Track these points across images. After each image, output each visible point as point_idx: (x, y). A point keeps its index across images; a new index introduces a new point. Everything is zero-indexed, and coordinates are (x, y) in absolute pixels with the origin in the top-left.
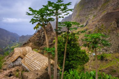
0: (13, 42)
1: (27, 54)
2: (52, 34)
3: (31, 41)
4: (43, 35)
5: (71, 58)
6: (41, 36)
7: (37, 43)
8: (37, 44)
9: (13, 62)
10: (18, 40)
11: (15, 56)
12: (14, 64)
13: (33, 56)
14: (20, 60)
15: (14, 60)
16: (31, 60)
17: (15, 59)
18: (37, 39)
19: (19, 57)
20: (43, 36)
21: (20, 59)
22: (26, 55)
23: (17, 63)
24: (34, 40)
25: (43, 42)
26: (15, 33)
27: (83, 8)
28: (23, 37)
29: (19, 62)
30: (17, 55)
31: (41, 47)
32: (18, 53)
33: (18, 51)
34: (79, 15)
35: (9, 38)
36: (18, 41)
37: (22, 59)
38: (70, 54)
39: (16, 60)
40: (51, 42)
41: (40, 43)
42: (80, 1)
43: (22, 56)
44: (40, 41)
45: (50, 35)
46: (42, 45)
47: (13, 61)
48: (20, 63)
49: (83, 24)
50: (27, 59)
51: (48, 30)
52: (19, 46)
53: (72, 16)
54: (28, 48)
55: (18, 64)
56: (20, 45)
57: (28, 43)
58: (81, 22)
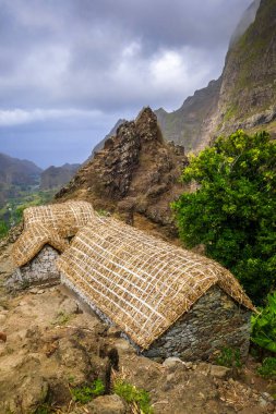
0: (23, 190)
1: (82, 234)
2: (160, 150)
3: (82, 182)
4: (125, 155)
5: (268, 242)
6: (118, 161)
7: (106, 186)
8: (107, 191)
9: (22, 268)
10: (38, 183)
11: (30, 242)
12: (28, 276)
13: (109, 239)
14: (52, 257)
15: (24, 259)
16: (100, 259)
17: (31, 253)
18: (106, 173)
19: (47, 245)
20: (127, 158)
21: (49, 255)
22: (77, 239)
23: (39, 271)
24: (94, 175)
25: (129, 184)
26: (26, 161)
27: (263, 51)
28: (53, 171)
29: (47, 265)
30: (36, 238)
31: (120, 204)
32: (38, 226)
33: (39, 219)
34: (248, 80)
35: (9, 177)
36: (37, 186)
37: (59, 252)
38: (262, 225)
39: (36, 256)
40: (159, 182)
41: (116, 188)
42: (251, 25)
43: (58, 240)
44: (116, 181)
45: (154, 154)
46: (124, 196)
47: (20, 262)
48: (53, 271)
49: (262, 113)
50: (81, 257)
51: (143, 136)
52: (42, 202)
53: (220, 87)
54: (78, 208)
55: (45, 277)
56: (44, 199)
57: (74, 188)
58: (254, 104)
